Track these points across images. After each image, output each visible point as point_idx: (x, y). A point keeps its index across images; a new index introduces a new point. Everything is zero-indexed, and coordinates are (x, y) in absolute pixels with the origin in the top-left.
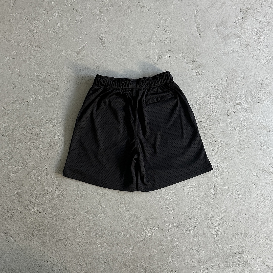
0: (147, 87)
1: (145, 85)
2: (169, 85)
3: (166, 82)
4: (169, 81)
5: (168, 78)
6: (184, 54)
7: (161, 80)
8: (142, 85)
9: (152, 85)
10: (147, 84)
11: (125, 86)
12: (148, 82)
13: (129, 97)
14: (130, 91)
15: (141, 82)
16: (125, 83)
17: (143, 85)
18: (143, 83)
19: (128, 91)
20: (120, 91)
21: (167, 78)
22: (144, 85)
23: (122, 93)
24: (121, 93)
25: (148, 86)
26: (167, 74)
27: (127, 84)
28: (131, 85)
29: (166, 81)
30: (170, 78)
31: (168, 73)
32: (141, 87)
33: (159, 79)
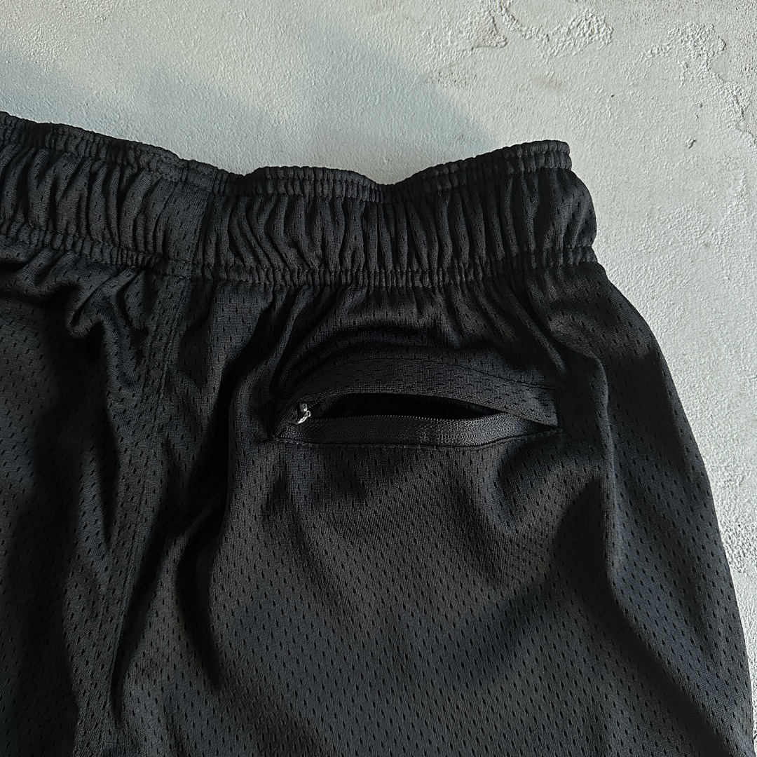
0: (312, 272)
1: (295, 244)
2: (542, 287)
3: (515, 249)
4: (547, 245)
5: (546, 215)
6: (720, 45)
7: (462, 230)
8: (268, 247)
9: (374, 265)
10: (324, 247)
11: (83, 209)
12: (335, 221)
13: (98, 330)
14: (124, 278)
15: (261, 210)
16: (82, 182)
17: (275, 247)
18: (280, 227)
19: (104, 268)
20: (18, 253)
21: (531, 211)
22: (284, 248)
23: (41, 277)
24: (25, 279)
25: (324, 261)
26: (543, 173)
27: (105, 192)
28: (144, 209)
29: (522, 241)
30: (565, 215)
31: (552, 164)
32: (250, 261)
33: (445, 209)
